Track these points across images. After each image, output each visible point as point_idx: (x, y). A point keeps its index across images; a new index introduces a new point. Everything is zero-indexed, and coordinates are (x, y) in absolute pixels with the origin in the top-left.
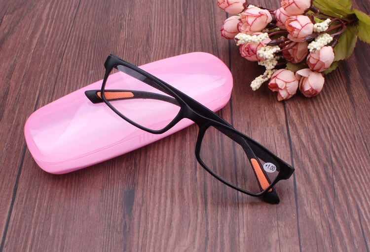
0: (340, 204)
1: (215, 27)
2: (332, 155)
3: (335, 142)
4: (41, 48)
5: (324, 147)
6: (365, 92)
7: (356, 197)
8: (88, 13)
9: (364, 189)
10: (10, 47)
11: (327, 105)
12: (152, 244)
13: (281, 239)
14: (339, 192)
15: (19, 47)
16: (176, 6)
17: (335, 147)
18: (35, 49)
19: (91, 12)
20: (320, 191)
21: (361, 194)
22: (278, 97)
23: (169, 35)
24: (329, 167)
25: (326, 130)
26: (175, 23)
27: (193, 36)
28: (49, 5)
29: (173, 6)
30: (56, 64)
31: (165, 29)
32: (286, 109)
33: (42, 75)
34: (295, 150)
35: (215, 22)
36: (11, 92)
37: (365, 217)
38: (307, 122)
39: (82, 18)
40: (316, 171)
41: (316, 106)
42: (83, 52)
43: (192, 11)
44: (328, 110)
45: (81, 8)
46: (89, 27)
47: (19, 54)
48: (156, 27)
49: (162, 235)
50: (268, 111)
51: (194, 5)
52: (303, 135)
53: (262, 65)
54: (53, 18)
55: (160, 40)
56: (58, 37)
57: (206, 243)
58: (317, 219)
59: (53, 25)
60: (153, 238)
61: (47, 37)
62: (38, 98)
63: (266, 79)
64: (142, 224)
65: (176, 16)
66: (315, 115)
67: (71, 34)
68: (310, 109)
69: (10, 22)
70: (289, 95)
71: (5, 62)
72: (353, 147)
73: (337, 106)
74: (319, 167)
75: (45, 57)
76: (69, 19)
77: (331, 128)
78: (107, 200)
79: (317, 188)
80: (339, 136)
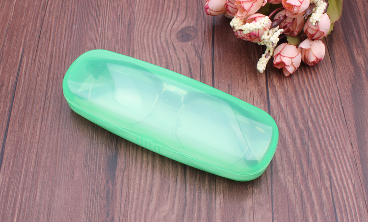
0: (313, 171)
2: (309, 120)
3: (312, 106)
5: (302, 111)
6: (347, 52)
7: (329, 164)
9: (337, 156)
12: (133, 210)
13: (255, 205)
14: (313, 159)
17: (312, 112)
20: (295, 158)
21: (334, 161)
24: (305, 132)
30: (39, 18)
37: (336, 184)
38: (287, 84)
40: (293, 137)
42: (67, 5)
49: (143, 200)
52: (282, 98)
57: (184, 209)
58: (290, 185)
60: (134, 203)
62: (22, 56)
64: (125, 190)
72: (330, 112)
74: (295, 133)
75: (28, 8)
77: (310, 91)
78: (91, 165)
79: (292, 154)
80: (317, 99)
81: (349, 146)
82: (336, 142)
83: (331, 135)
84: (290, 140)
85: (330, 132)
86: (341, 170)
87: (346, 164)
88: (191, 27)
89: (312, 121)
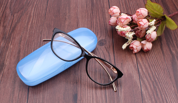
0: (159, 98)
1: (105, 19)
2: (156, 77)
3: (156, 71)
4: (32, 29)
5: (152, 74)
6: (168, 49)
7: (165, 95)
8: (51, 13)
9: (168, 92)
10: (18, 29)
11: (153, 55)
14: (159, 93)
15: (22, 29)
16: (88, 9)
17: (156, 74)
18: (29, 30)
19: (52, 12)
20: (151, 93)
21: (167, 94)
22: (133, 52)
23: (86, 23)
24: (154, 82)
25: (153, 66)
26: (88, 17)
27: (96, 23)
28: (33, 9)
29: (87, 9)
30: (39, 37)
31: (84, 20)
32: (137, 57)
33: (34, 42)
34: (141, 75)
35: (105, 17)
36: (21, 50)
38: (145, 63)
39: (48, 15)
40: (150, 84)
41: (149, 55)
42: (51, 31)
43: (95, 12)
44: (153, 57)
45: (47, 10)
46: (52, 19)
47: (23, 32)
48: (80, 19)
50: (129, 58)
51: (96, 9)
52: (144, 68)
53: (127, 38)
54: (36, 15)
55: (83, 25)
56: (39, 24)
59: (36, 19)
61: (34, 24)
63: (128, 44)
65: (89, 14)
66: (148, 60)
67: (45, 22)
68: (146, 57)
69: (17, 17)
70: (138, 51)
71: (17, 36)
72: (164, 74)
73: (157, 55)
74: (151, 83)
75: (34, 33)
76: (43, 16)
77: (155, 65)
78: (66, 99)
79: (150, 92)
80: (158, 69)
81: (173, 88)
82: (168, 86)
83: (165, 83)
84: (148, 86)
85: (165, 82)
86: (171, 97)
87: (172, 95)
88: (103, 40)
89: (157, 78)
